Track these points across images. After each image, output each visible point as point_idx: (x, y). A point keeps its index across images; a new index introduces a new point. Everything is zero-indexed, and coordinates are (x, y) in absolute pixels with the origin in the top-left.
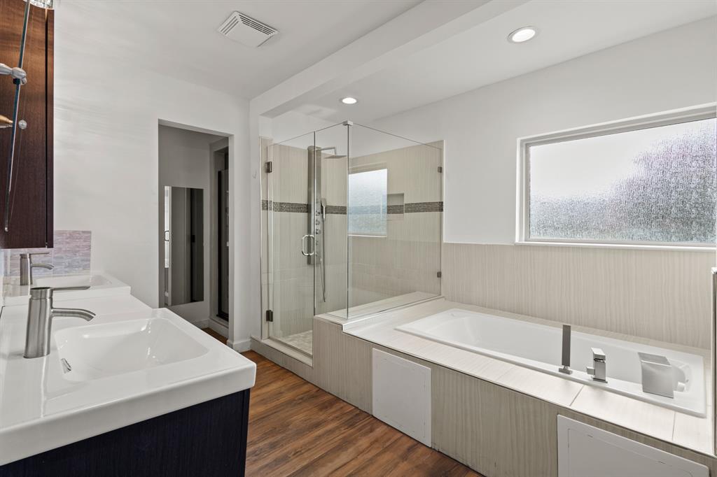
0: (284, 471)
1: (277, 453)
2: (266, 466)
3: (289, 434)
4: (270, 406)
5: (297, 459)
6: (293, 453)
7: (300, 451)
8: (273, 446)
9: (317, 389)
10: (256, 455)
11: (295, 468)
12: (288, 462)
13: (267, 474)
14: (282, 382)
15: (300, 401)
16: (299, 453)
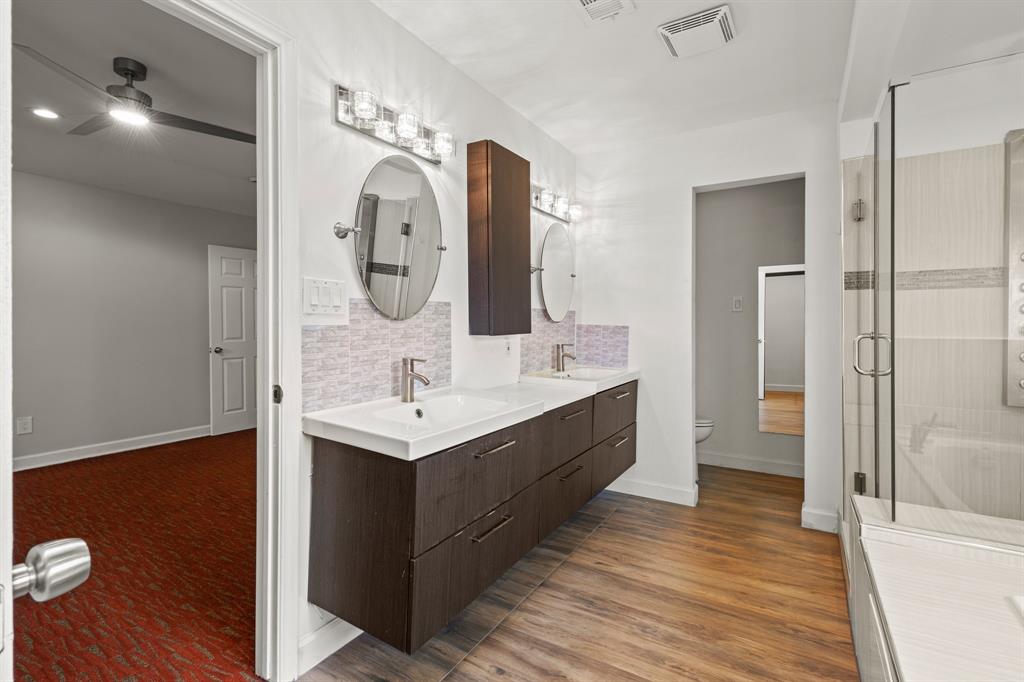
0: (637, 667)
1: (662, 649)
2: (634, 647)
3: (705, 647)
4: (740, 604)
5: (671, 673)
6: (674, 664)
7: (684, 671)
8: (670, 639)
9: (850, 641)
10: (642, 631)
11: (650, 676)
12: (657, 665)
13: (623, 653)
14: (811, 595)
15: (791, 632)
16: (679, 671)
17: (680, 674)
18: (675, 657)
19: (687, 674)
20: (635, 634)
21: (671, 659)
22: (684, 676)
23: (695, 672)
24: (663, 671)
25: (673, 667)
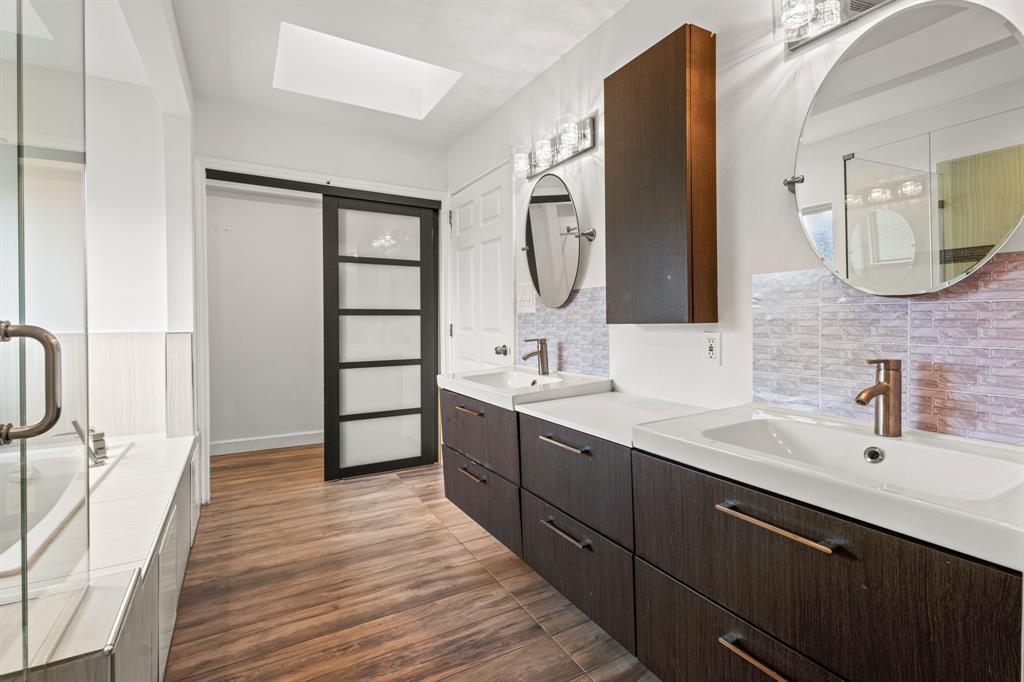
17: (340, 646)
18: (355, 656)
19: (335, 650)
20: (405, 648)
21: (356, 651)
22: (335, 647)
23: (329, 656)
24: (354, 638)
25: (349, 647)
